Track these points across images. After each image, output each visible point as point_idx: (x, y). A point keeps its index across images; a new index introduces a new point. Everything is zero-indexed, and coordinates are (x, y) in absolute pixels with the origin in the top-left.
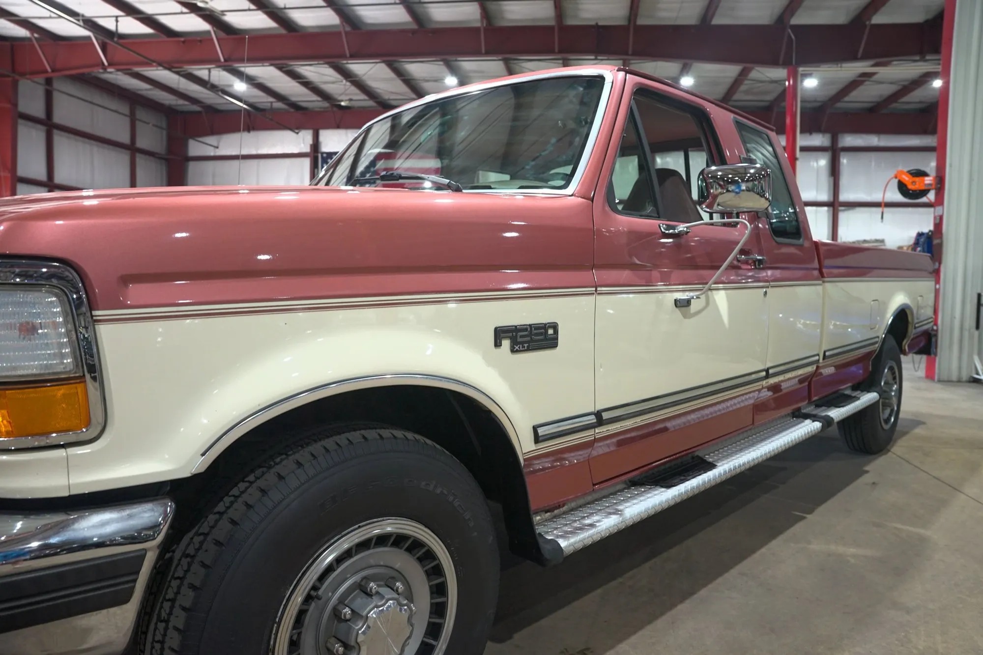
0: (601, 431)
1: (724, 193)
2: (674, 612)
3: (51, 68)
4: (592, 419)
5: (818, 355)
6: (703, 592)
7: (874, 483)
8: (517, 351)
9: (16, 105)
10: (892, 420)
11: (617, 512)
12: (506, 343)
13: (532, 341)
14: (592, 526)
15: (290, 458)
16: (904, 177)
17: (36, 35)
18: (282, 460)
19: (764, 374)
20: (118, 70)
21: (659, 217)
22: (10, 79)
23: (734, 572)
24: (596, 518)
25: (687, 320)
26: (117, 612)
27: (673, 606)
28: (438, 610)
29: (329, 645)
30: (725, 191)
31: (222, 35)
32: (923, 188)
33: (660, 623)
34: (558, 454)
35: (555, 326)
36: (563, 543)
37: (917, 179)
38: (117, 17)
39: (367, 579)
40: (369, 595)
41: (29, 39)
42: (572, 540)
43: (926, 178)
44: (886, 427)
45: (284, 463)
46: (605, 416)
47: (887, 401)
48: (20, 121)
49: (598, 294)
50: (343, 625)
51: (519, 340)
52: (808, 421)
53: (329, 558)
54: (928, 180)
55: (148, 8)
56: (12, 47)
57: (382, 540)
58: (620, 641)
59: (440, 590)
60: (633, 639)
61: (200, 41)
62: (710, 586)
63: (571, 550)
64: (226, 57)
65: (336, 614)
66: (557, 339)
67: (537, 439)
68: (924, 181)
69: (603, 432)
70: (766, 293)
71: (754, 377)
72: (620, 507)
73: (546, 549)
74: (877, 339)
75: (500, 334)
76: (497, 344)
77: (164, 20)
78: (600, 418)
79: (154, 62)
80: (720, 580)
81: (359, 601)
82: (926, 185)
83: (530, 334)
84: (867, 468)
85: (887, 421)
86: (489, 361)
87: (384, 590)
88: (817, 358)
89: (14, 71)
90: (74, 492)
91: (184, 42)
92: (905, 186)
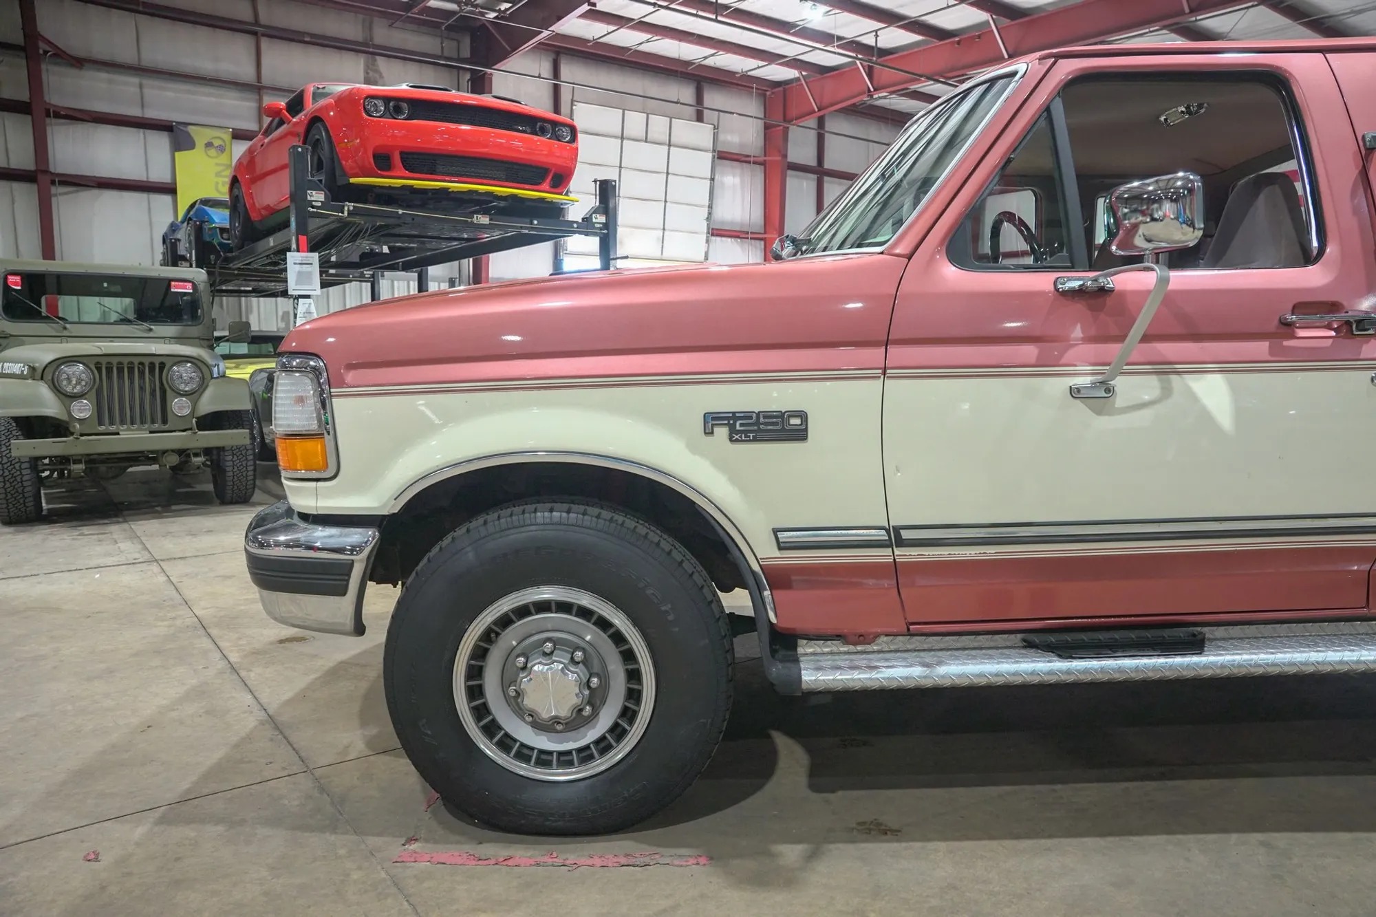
0: (908, 554)
1: (1146, 223)
3: (817, 108)
8: (737, 440)
9: (785, 156)
12: (722, 432)
13: (760, 430)
17: (804, 73)
20: (892, 93)
21: (1073, 267)
22: (781, 128)
30: (1148, 220)
31: (1005, 22)
35: (802, 415)
38: (876, 31)
41: (798, 79)
46: (905, 535)
48: (790, 172)
49: (888, 377)
51: (738, 427)
55: (912, 12)
56: (785, 91)
61: (979, 37)
64: (1011, 52)
66: (806, 430)
67: (781, 545)
69: (910, 555)
75: (712, 420)
76: (709, 432)
77: (934, 20)
78: (895, 535)
79: (921, 76)
83: (757, 423)
86: (693, 449)
89: (785, 120)
91: (958, 43)
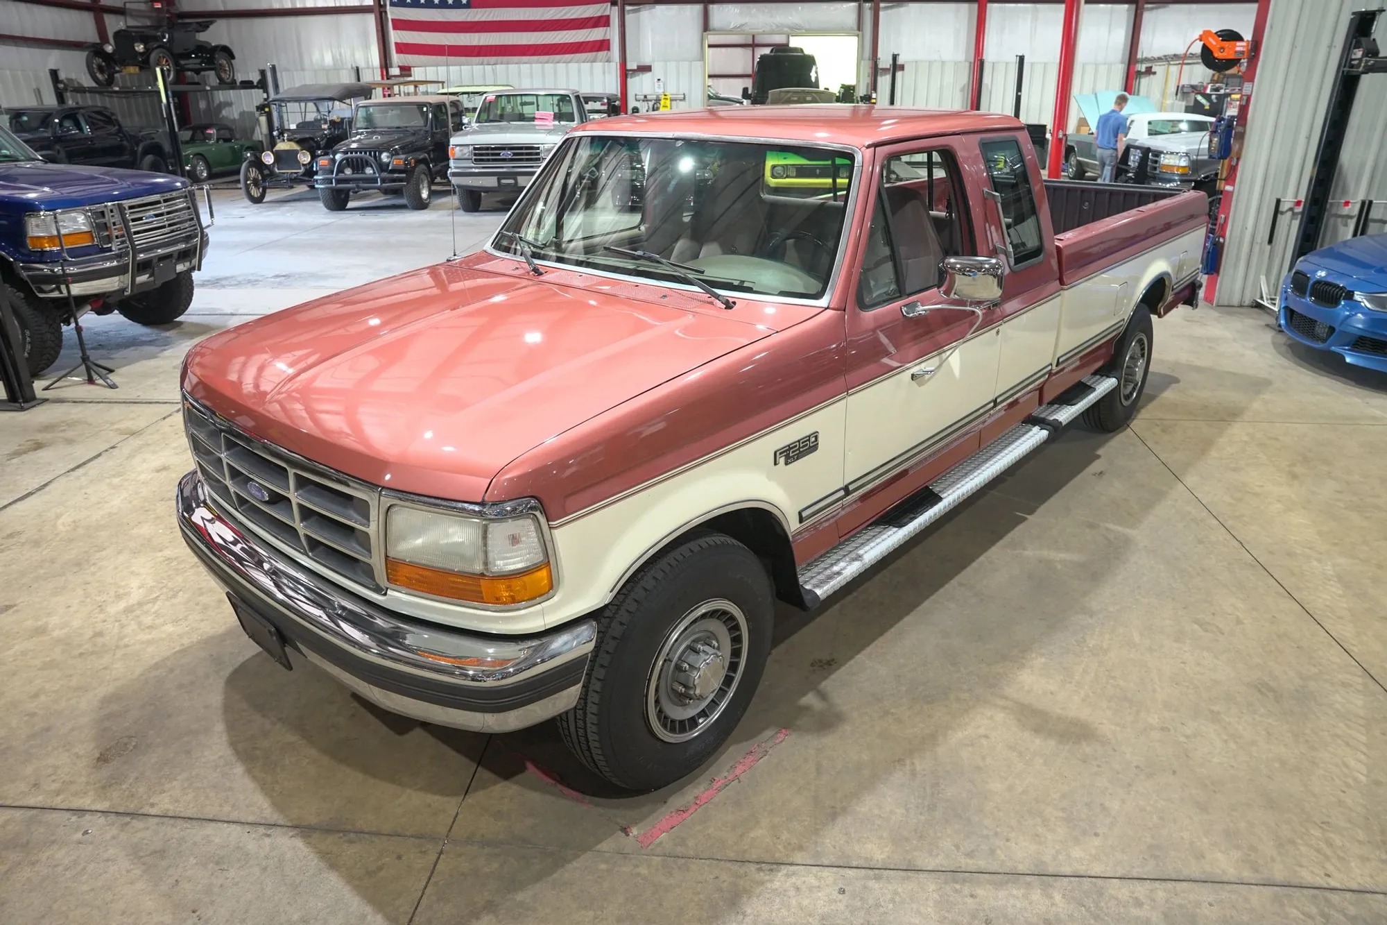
0: (848, 500)
2: (901, 624)
4: (842, 493)
5: (1051, 364)
6: (926, 604)
7: (1101, 473)
8: (790, 463)
10: (1135, 395)
11: (859, 558)
13: (800, 451)
14: (839, 573)
15: (648, 574)
16: (1211, 40)
18: (642, 576)
19: (992, 404)
21: (900, 296)
23: (954, 582)
24: (842, 564)
25: (922, 387)
26: (573, 689)
27: (900, 618)
28: (736, 653)
29: (674, 687)
32: (1232, 57)
33: (889, 635)
34: (814, 526)
35: (816, 434)
36: (819, 592)
37: (1226, 44)
39: (695, 641)
40: (697, 652)
42: (825, 588)
43: (1238, 44)
44: (1125, 403)
45: (645, 578)
46: (851, 487)
47: (1130, 377)
49: (849, 396)
50: (682, 674)
51: (791, 454)
52: (1036, 429)
53: (675, 636)
54: (1240, 46)
57: (704, 616)
58: (858, 652)
59: (737, 640)
60: (868, 650)
62: (932, 598)
63: (825, 596)
65: (678, 668)
66: (817, 443)
67: (801, 520)
68: (1236, 46)
70: (998, 332)
71: (981, 411)
72: (861, 552)
73: (807, 598)
74: (1122, 323)
75: (778, 454)
76: (776, 462)
78: (847, 490)
80: (942, 591)
81: (692, 658)
82: (1236, 52)
83: (799, 447)
84: (1100, 452)
85: (1128, 397)
86: (769, 478)
87: (706, 648)
88: (1050, 367)
90: (547, 628)
92: (1211, 52)
